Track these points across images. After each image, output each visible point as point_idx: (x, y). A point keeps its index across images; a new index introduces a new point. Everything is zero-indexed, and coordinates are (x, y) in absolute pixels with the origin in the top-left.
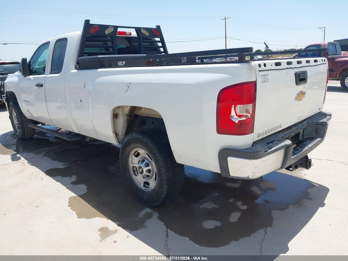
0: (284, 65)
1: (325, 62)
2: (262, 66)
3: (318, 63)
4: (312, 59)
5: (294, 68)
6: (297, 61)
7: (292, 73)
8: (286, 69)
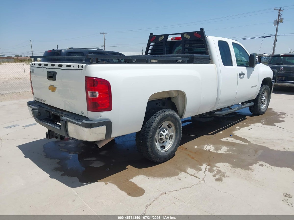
0: (43, 66)
1: (82, 69)
2: (34, 64)
3: (72, 68)
4: (65, 64)
5: (48, 68)
6: (51, 64)
7: (46, 71)
8: (43, 68)
